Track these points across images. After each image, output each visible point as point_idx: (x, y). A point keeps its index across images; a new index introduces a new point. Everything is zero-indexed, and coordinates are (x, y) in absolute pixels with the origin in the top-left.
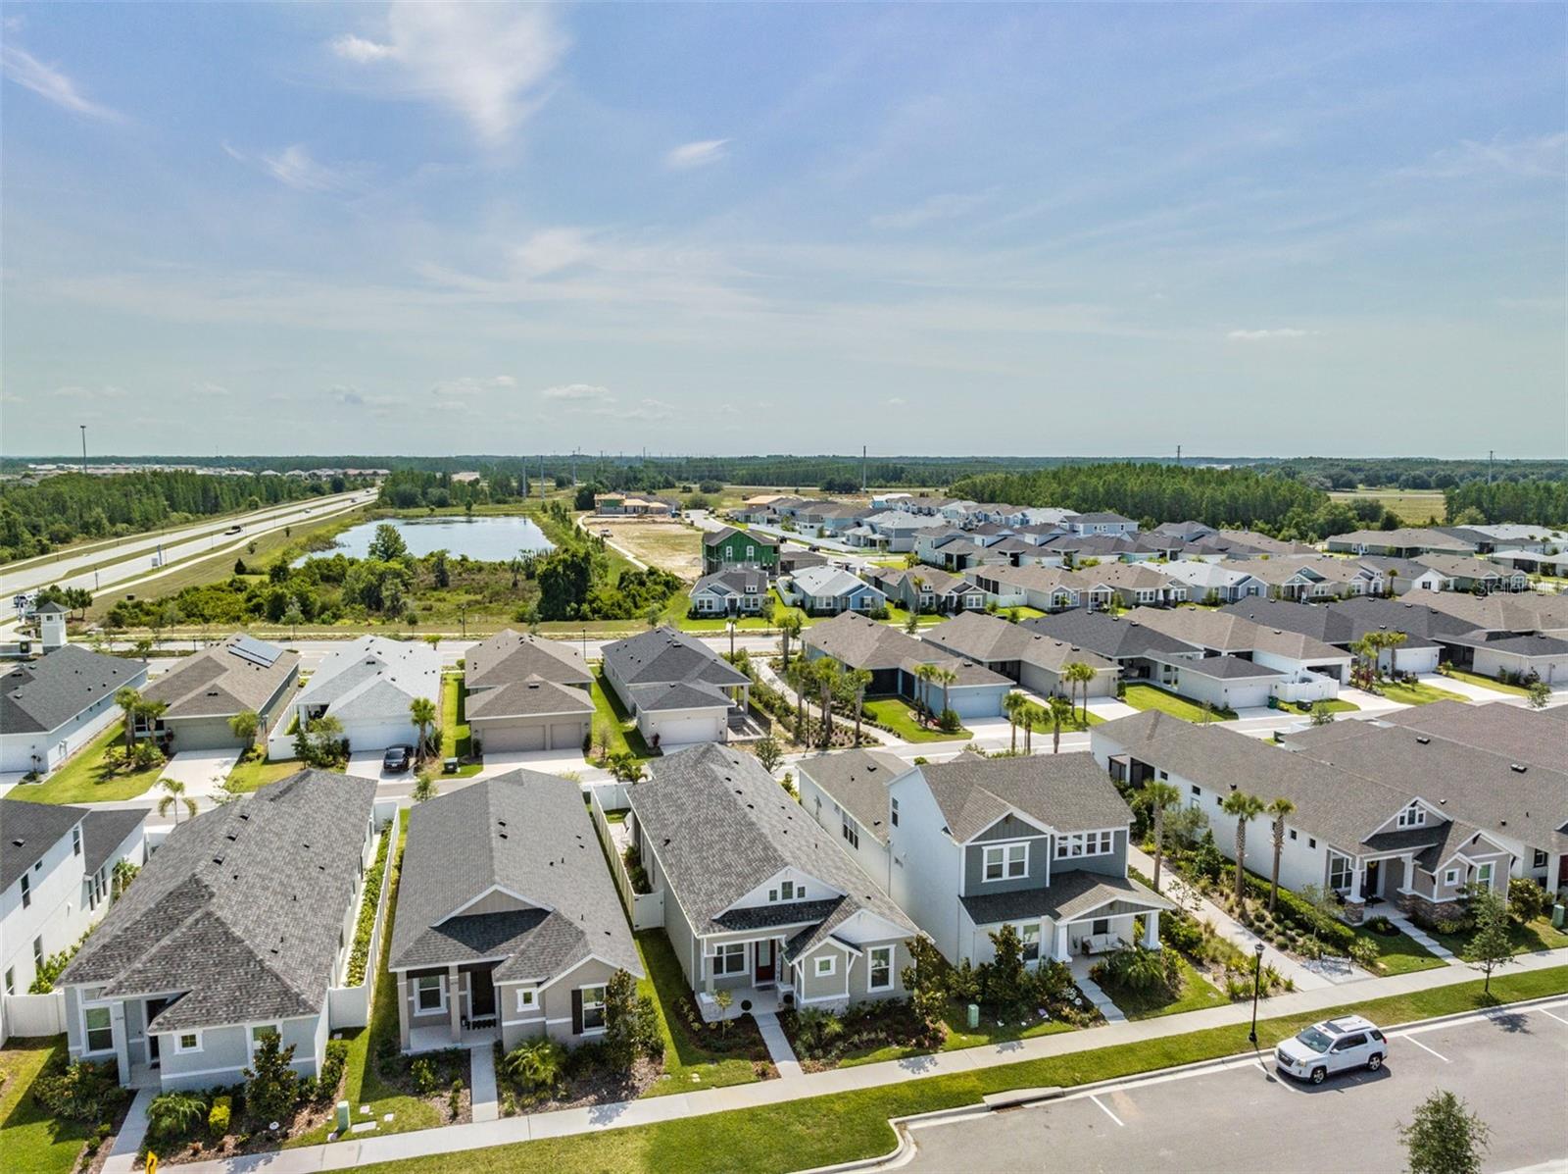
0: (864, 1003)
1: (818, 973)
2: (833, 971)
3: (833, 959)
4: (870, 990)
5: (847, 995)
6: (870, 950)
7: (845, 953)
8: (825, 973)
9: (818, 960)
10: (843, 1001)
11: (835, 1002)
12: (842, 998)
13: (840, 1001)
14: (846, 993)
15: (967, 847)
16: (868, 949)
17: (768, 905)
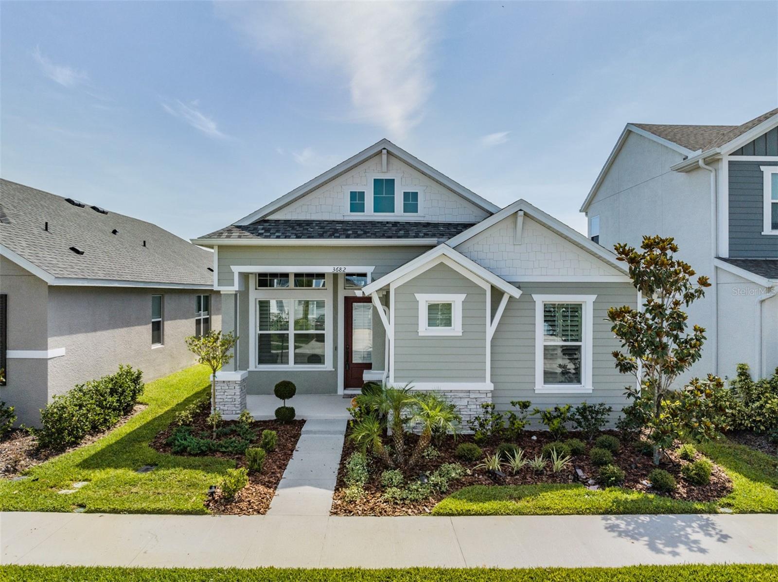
1: (423, 329)
2: (456, 328)
3: (457, 300)
4: (541, 387)
5: (488, 385)
6: (539, 300)
7: (483, 292)
8: (440, 331)
9: (424, 300)
10: (478, 395)
11: (461, 395)
12: (474, 391)
13: (472, 396)
14: (485, 382)
15: (730, 163)
16: (535, 297)
17: (347, 219)
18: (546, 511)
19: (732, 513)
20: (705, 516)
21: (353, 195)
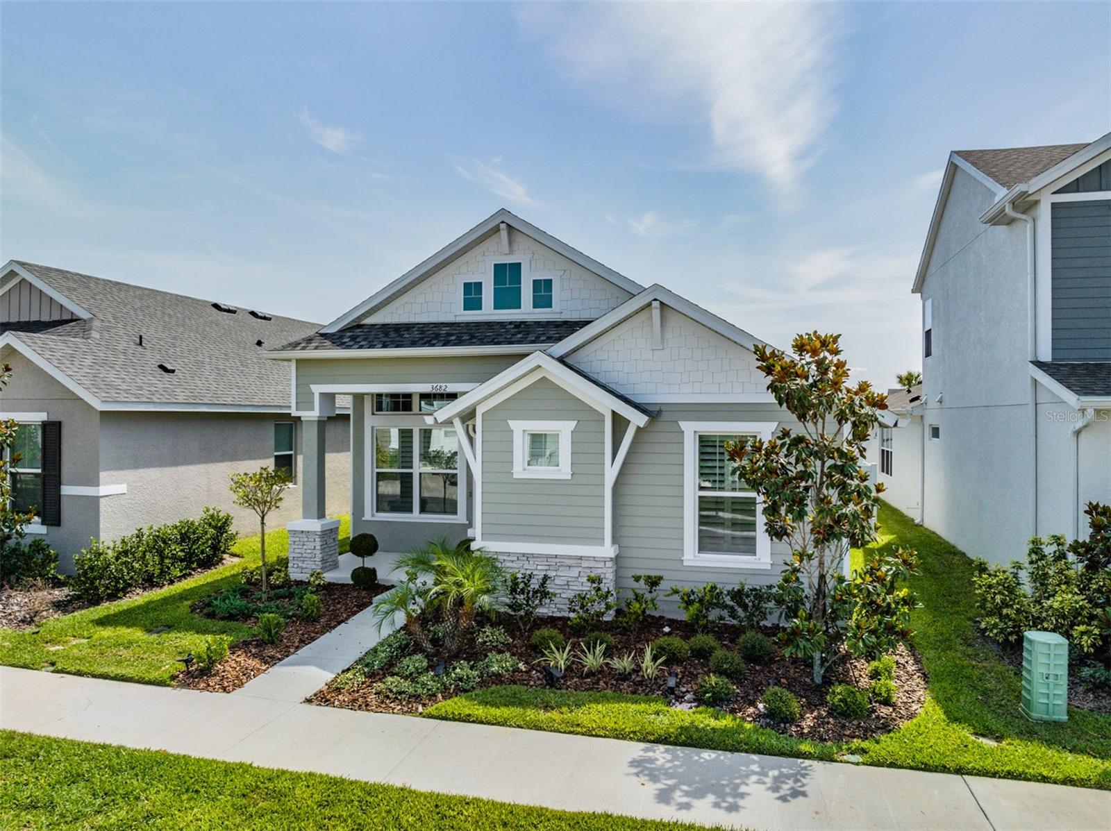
0: (654, 582)
1: (521, 468)
2: (563, 470)
3: (563, 429)
4: (692, 556)
5: (608, 550)
6: (691, 429)
7: (601, 418)
8: (542, 472)
9: (521, 429)
10: (592, 564)
11: (569, 562)
12: (588, 558)
13: (585, 564)
14: (603, 544)
15: (1055, 206)
16: (684, 425)
17: (459, 319)
18: (573, 729)
19: (857, 764)
20: (807, 762)
21: (467, 286)
